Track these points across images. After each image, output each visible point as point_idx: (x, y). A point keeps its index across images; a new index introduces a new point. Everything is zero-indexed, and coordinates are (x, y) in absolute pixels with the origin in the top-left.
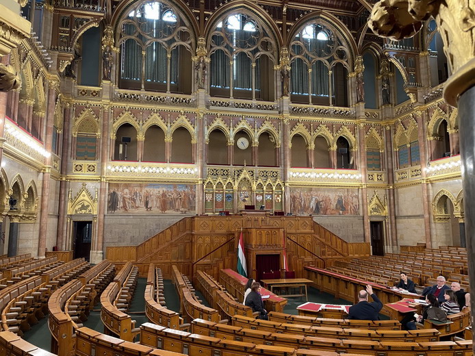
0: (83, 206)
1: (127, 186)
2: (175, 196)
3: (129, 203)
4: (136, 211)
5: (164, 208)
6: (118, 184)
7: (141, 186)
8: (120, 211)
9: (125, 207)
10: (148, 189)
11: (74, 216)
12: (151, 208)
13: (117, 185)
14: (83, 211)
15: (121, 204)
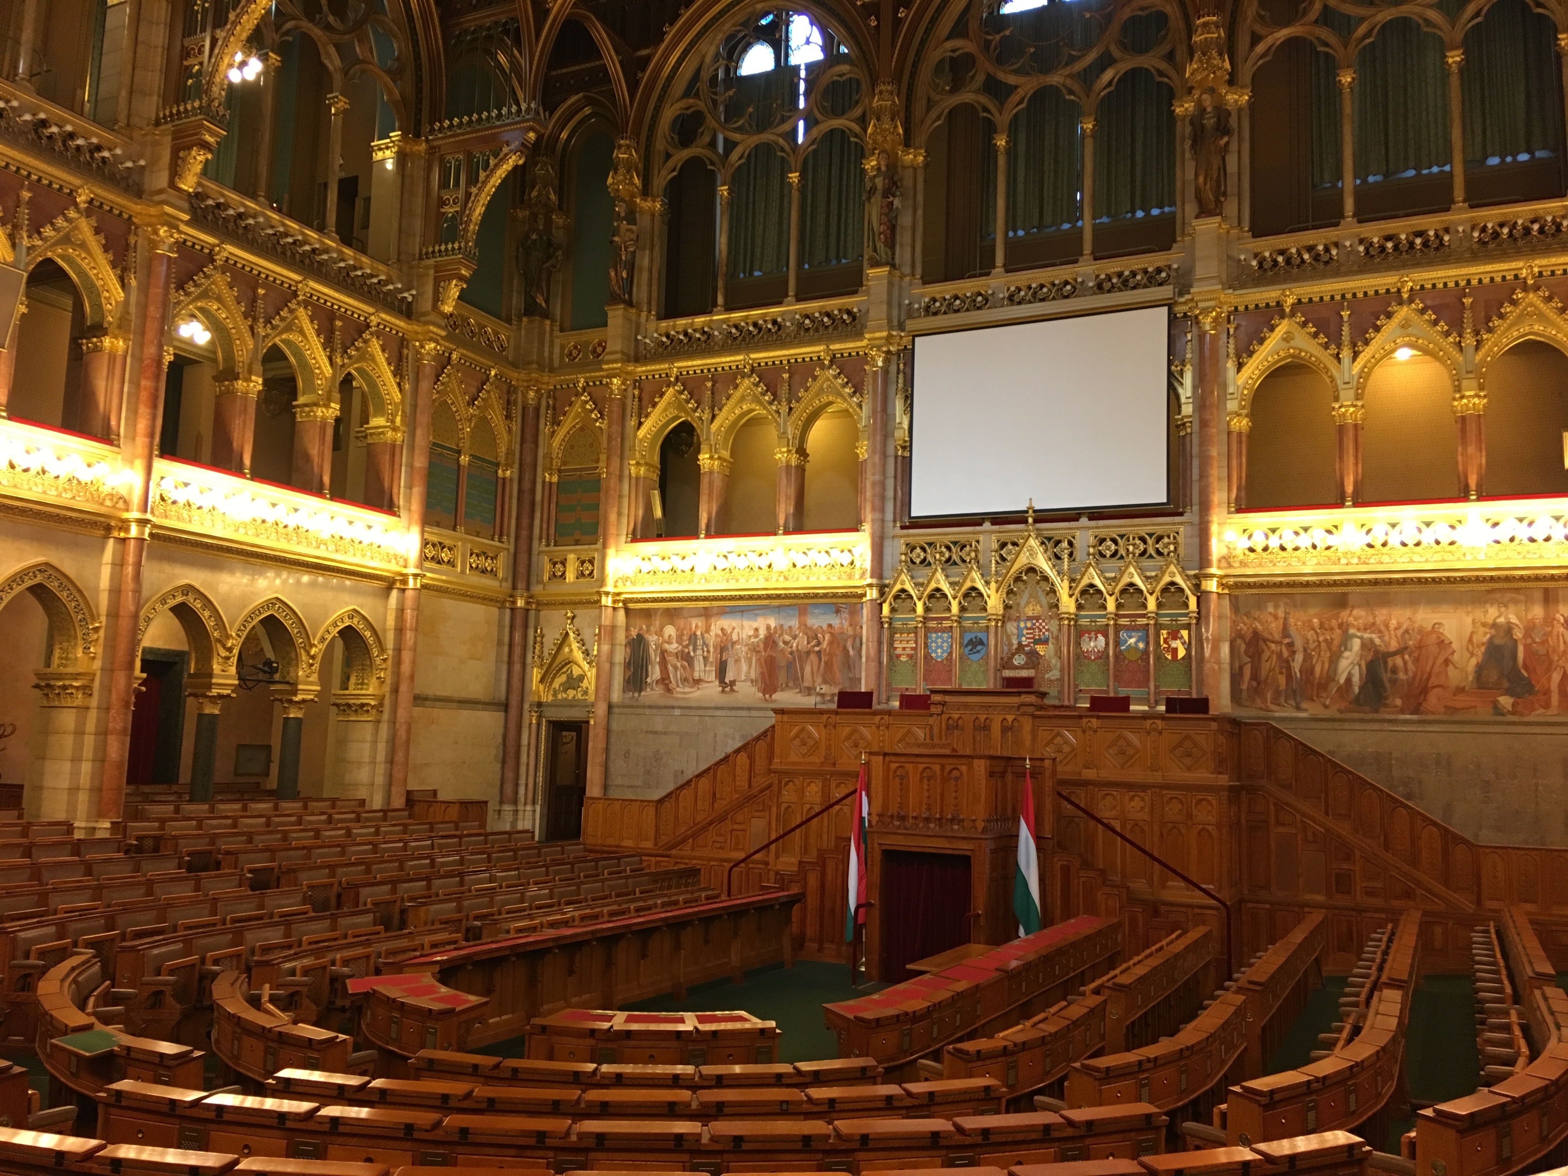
0: (570, 677)
1: (671, 615)
2: (801, 642)
3: (676, 668)
4: (694, 695)
5: (768, 684)
6: (648, 609)
7: (706, 614)
8: (652, 694)
9: (664, 680)
10: (726, 623)
11: (549, 705)
12: (733, 683)
13: (647, 614)
14: (571, 693)
15: (655, 673)
